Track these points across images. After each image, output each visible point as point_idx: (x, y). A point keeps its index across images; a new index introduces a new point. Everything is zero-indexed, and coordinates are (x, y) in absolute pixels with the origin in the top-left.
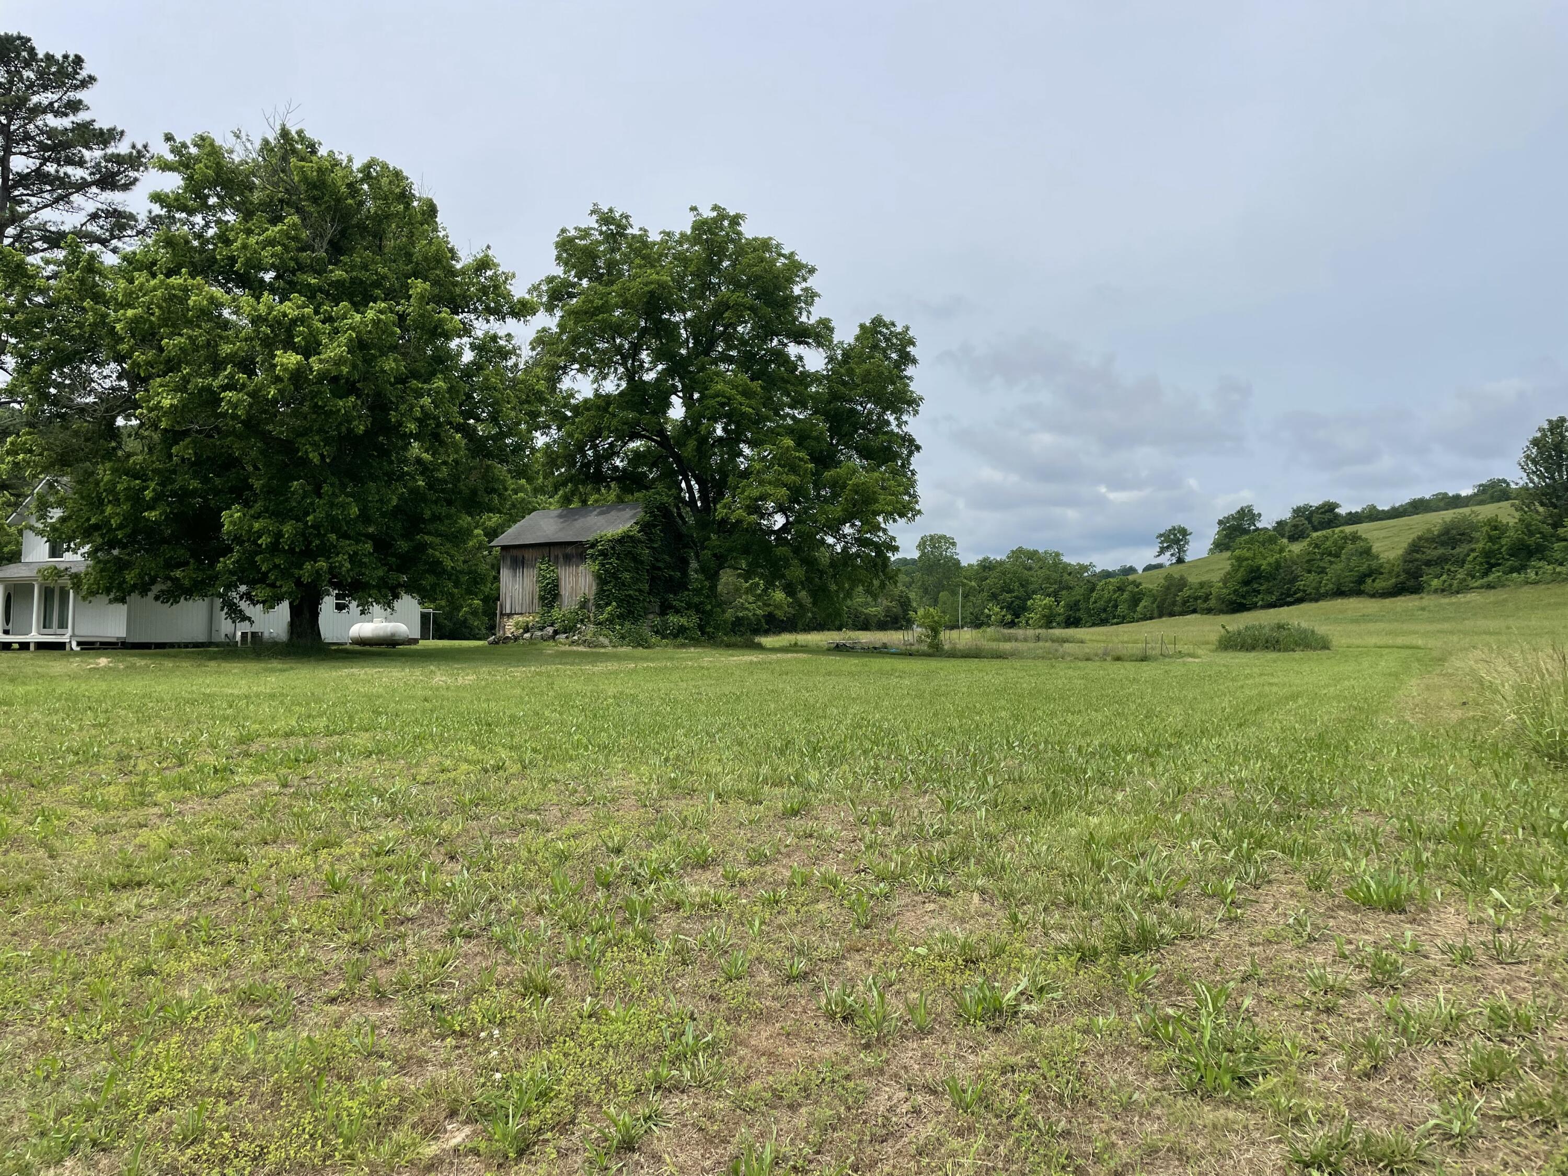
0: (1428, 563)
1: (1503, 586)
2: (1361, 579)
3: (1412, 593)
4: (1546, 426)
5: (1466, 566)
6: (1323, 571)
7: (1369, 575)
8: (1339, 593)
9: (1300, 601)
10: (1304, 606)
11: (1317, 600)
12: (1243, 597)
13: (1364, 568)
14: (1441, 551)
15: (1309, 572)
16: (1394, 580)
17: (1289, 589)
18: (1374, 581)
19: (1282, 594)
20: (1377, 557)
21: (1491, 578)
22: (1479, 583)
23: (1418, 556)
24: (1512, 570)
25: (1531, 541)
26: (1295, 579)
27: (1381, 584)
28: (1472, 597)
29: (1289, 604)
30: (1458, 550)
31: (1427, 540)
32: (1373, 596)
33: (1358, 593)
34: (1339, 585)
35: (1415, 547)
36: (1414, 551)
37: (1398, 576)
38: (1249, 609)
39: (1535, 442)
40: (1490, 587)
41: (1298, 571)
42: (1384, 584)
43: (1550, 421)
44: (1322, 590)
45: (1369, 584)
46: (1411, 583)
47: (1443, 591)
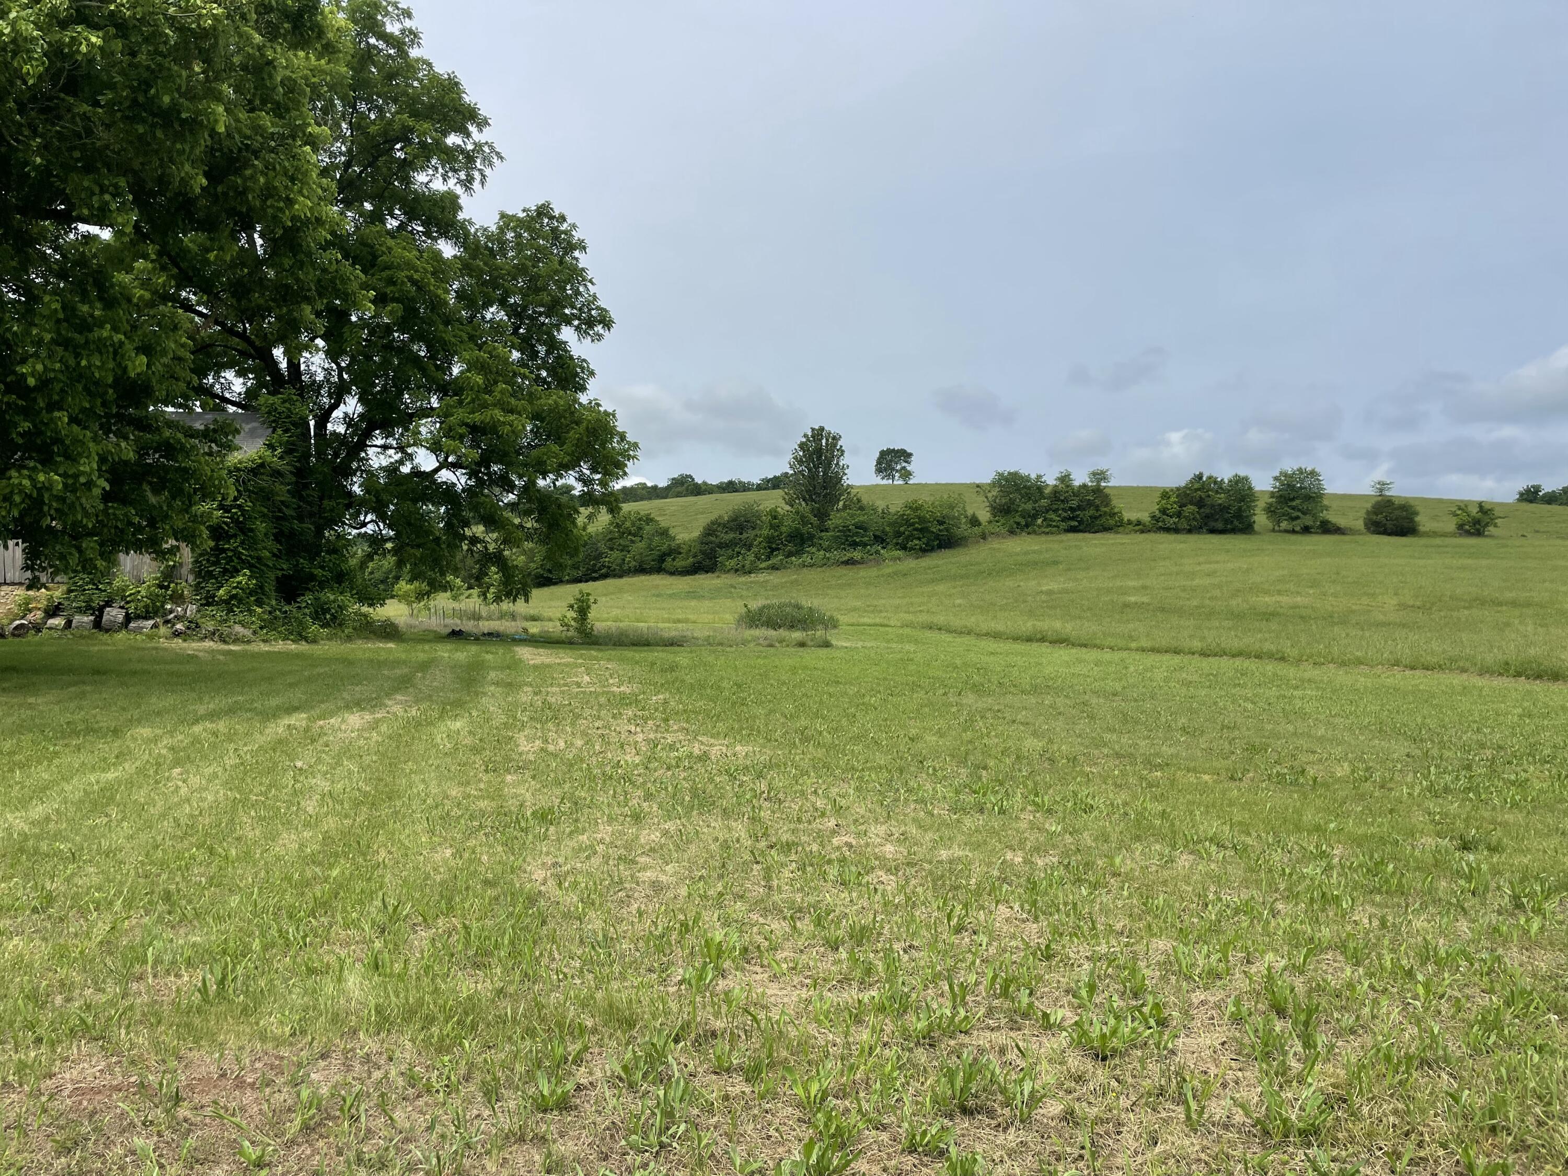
0: (721, 545)
1: (785, 568)
2: (662, 558)
3: (707, 572)
4: (810, 434)
5: (755, 549)
6: (625, 549)
7: (669, 555)
8: (641, 570)
9: (605, 577)
10: (610, 582)
11: (621, 577)
12: (550, 571)
13: (664, 548)
14: (731, 535)
15: (612, 549)
16: (691, 560)
17: (595, 565)
18: (674, 560)
19: (588, 569)
20: (674, 539)
21: (773, 561)
22: (763, 565)
23: (713, 539)
24: (790, 555)
25: (804, 530)
26: (600, 555)
27: (680, 563)
28: (762, 577)
29: (595, 579)
30: (745, 535)
31: (719, 525)
32: (672, 574)
33: (659, 570)
34: (641, 563)
35: (710, 531)
36: (709, 534)
37: (695, 556)
38: (555, 584)
39: (802, 446)
40: (774, 568)
41: (602, 547)
42: (683, 563)
43: (813, 429)
44: (626, 567)
45: (668, 563)
46: (707, 562)
47: (737, 570)
